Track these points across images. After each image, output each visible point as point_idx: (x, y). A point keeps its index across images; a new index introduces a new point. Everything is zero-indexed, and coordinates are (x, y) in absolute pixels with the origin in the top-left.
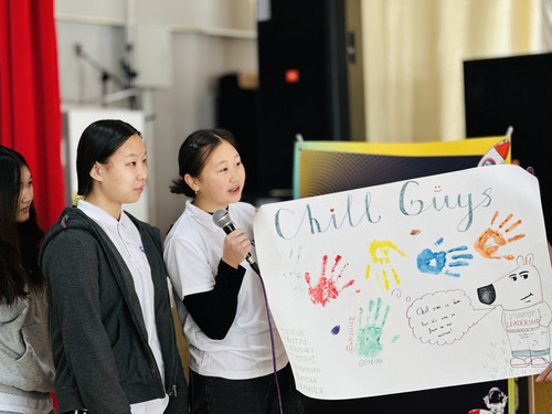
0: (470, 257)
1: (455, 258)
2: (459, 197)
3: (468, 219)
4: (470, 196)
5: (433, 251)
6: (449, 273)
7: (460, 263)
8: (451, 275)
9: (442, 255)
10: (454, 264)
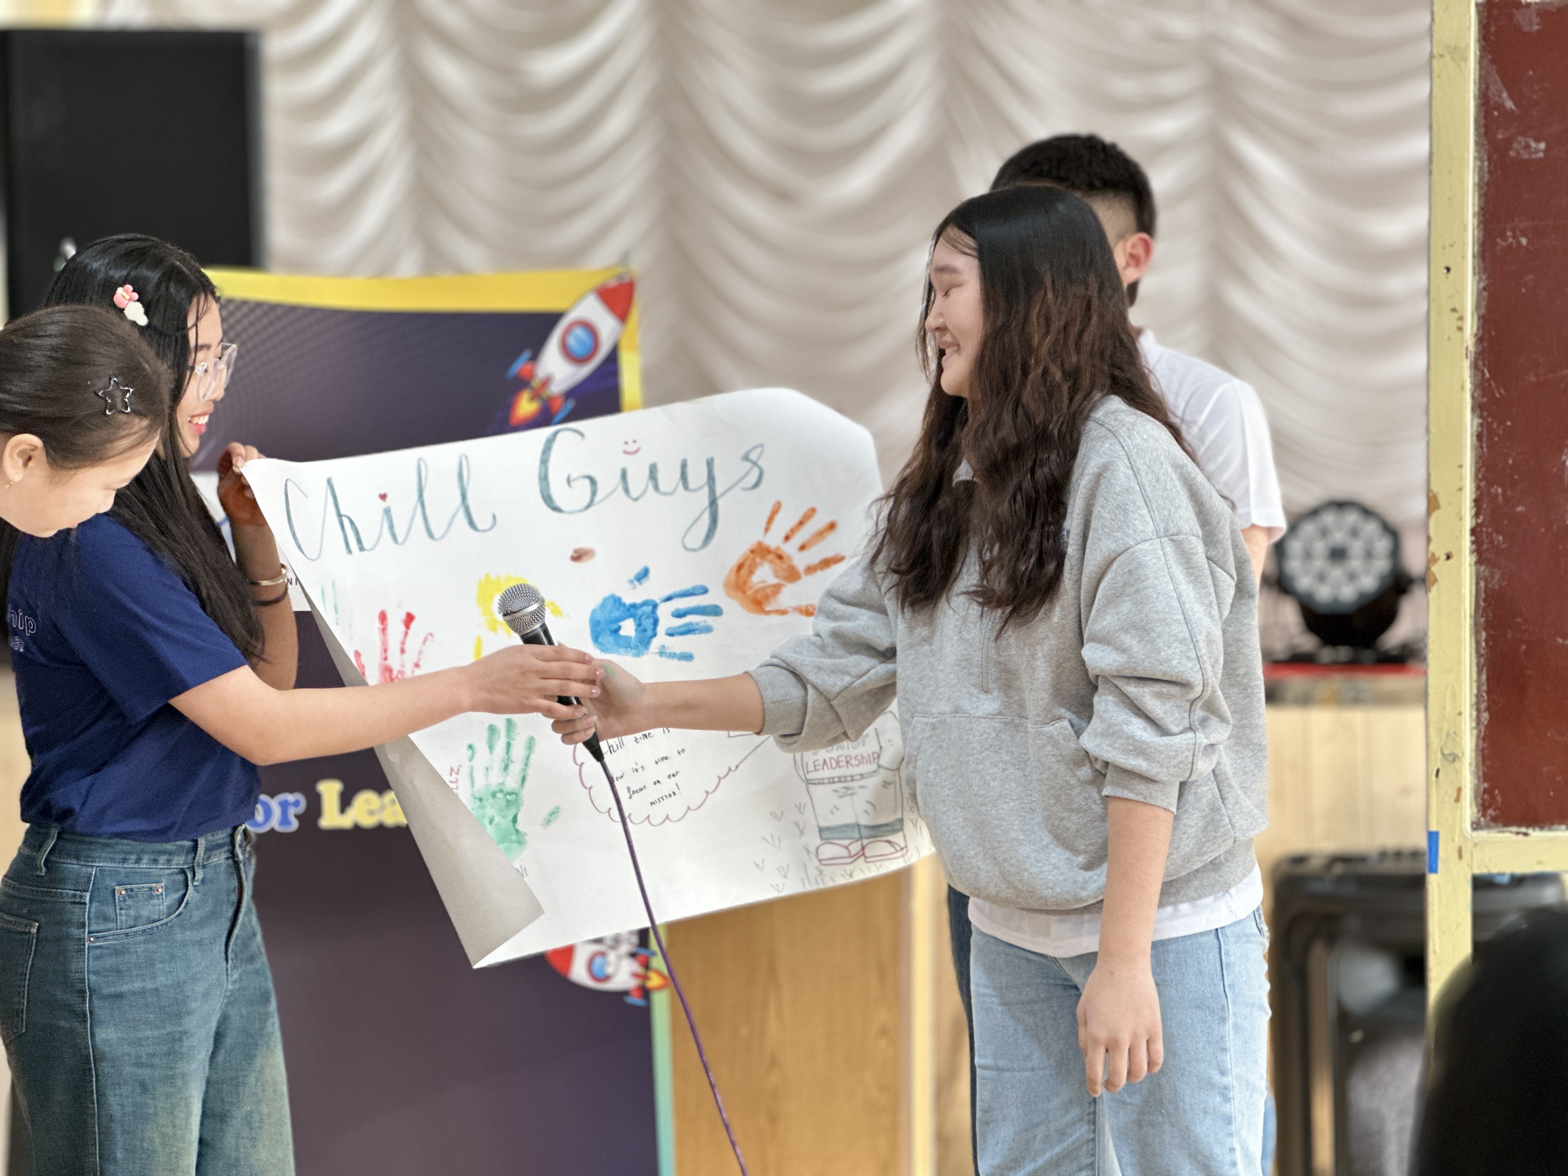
0: (715, 611)
1: (679, 614)
2: (684, 465)
3: (706, 519)
4: (710, 463)
5: (628, 600)
6: (668, 651)
7: (691, 627)
8: (673, 656)
9: (649, 608)
10: (678, 630)
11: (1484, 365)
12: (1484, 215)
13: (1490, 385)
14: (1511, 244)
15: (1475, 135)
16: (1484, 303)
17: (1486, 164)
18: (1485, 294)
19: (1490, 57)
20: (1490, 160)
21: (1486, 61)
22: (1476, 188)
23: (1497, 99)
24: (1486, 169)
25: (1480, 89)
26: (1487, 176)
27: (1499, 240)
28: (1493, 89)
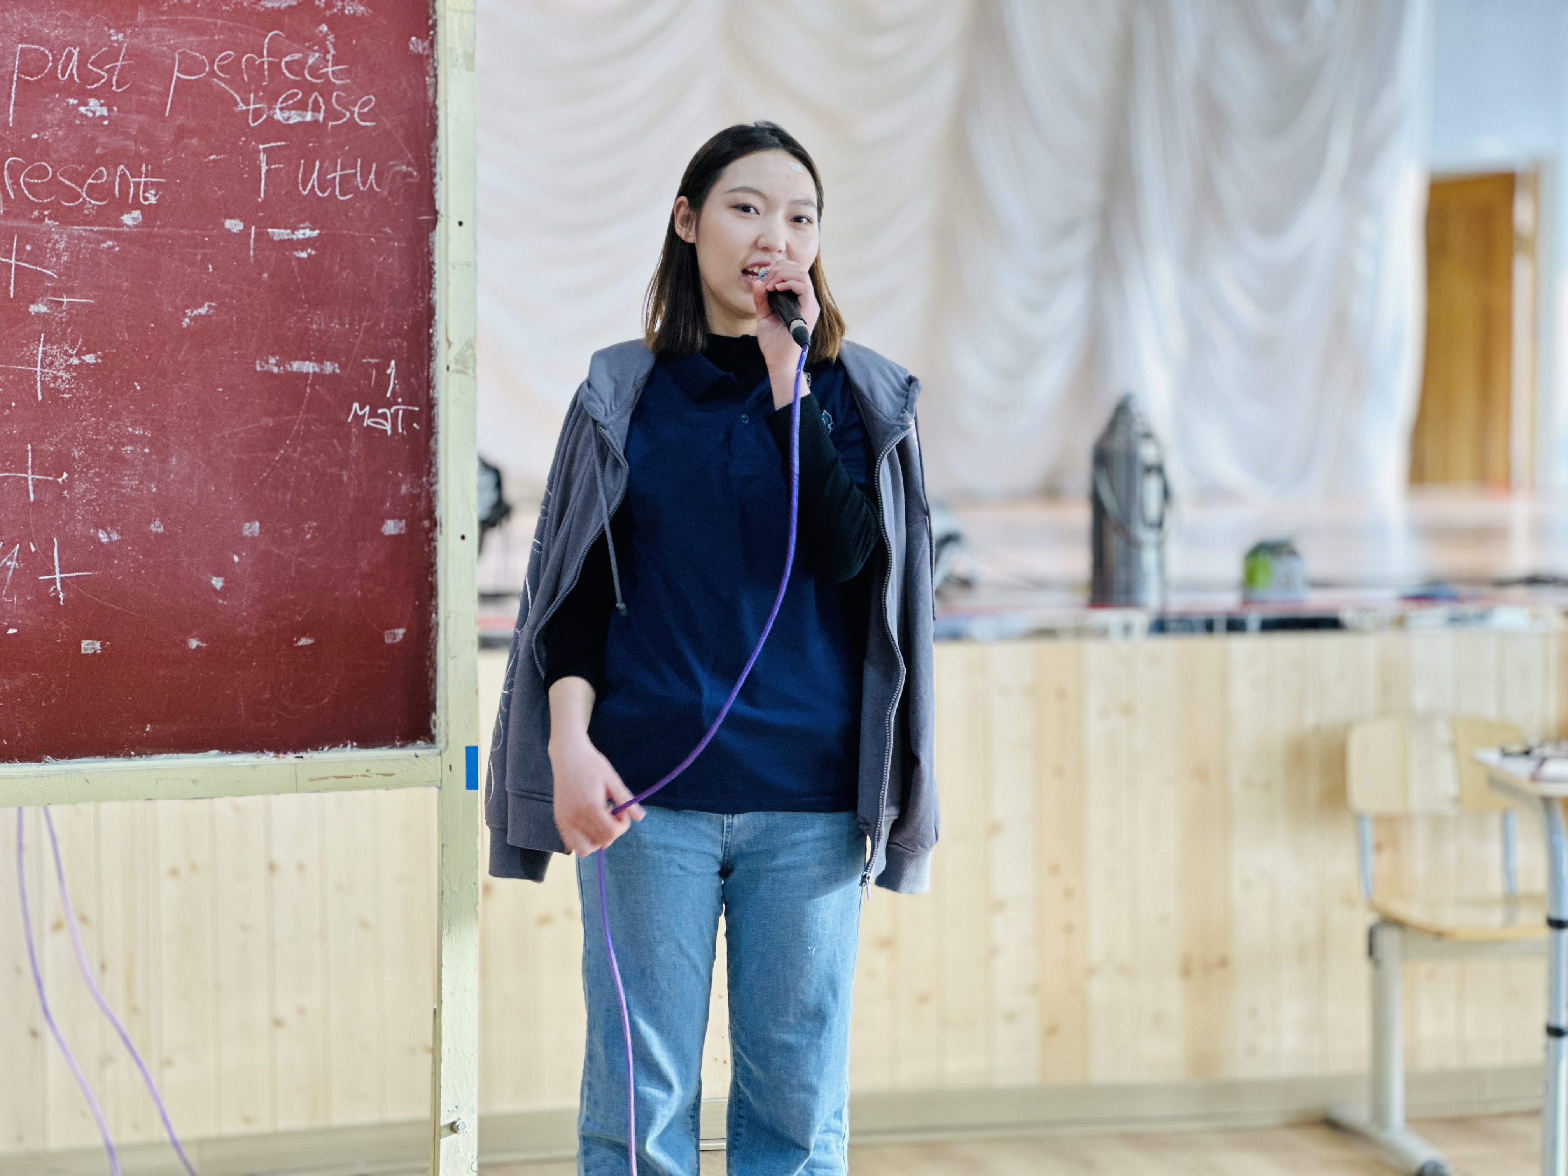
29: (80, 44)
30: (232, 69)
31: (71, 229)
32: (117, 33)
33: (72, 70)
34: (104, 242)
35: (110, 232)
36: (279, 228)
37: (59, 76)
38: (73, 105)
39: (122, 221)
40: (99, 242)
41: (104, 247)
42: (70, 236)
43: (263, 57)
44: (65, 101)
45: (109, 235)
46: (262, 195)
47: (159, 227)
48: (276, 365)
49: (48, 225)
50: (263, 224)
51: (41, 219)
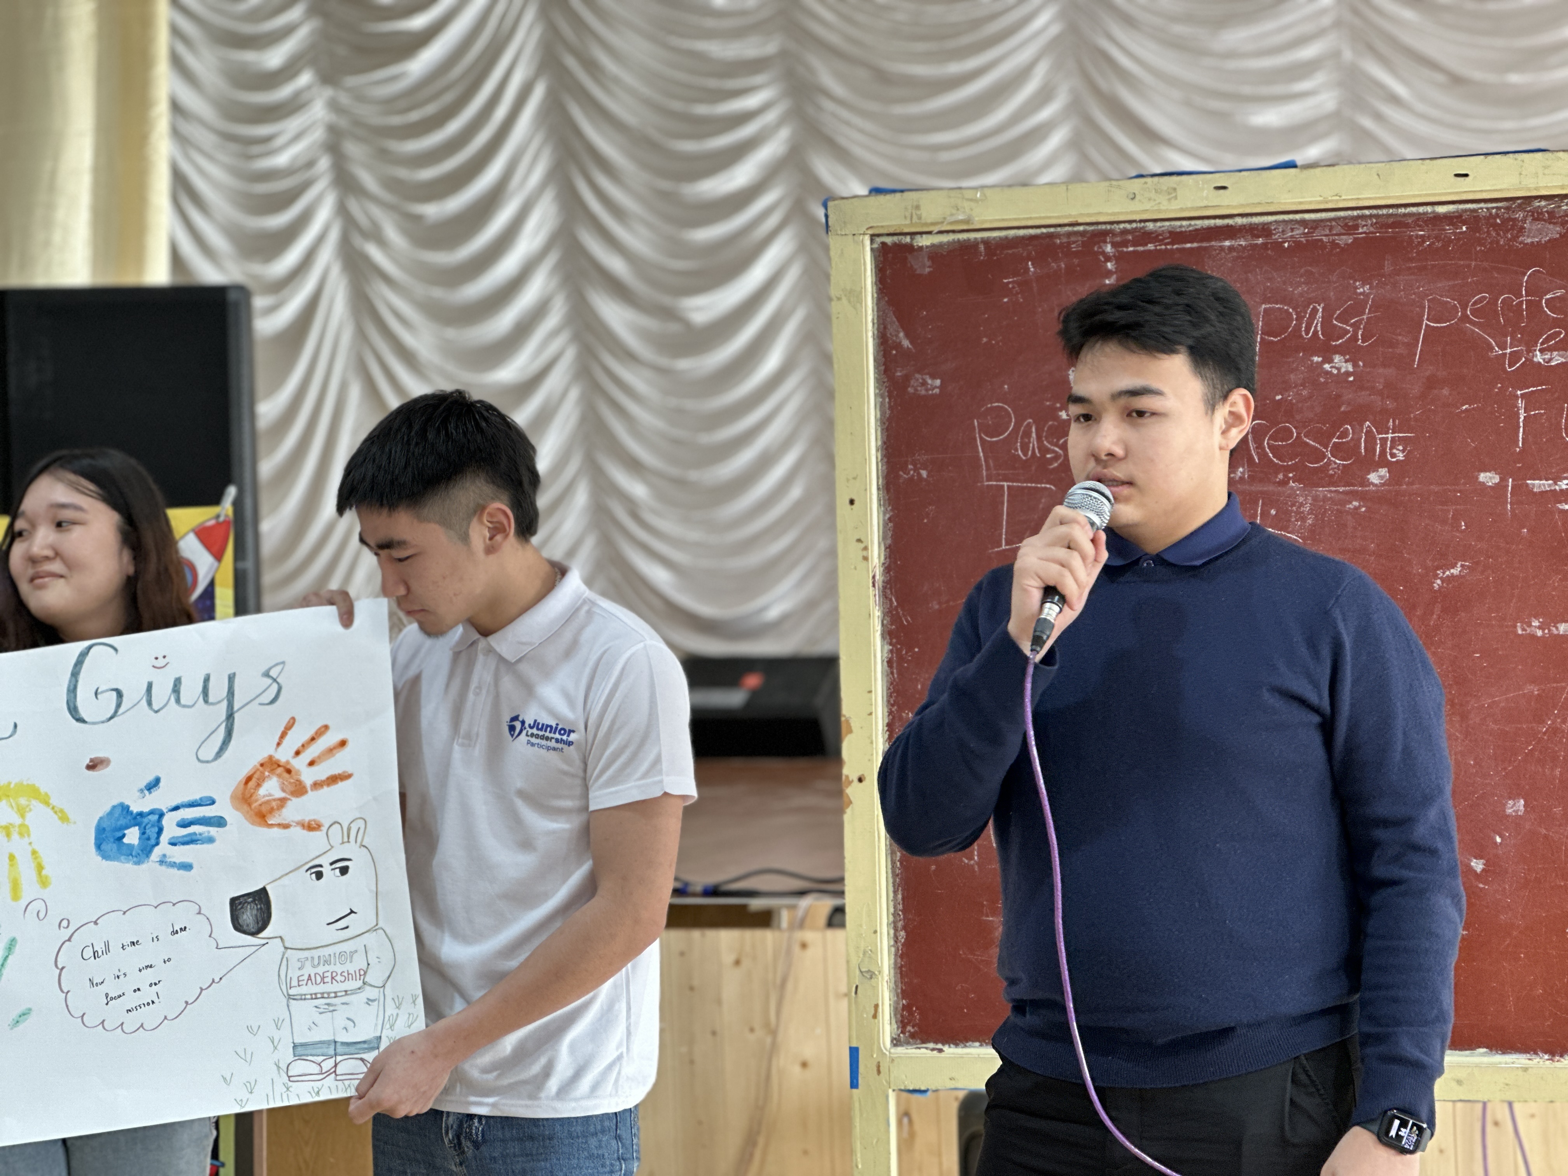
0: (220, 822)
1: (184, 824)
2: (207, 680)
3: (222, 731)
4: (231, 679)
5: (135, 809)
6: (169, 860)
7: (194, 838)
8: (173, 865)
9: (155, 818)
10: (181, 840)
11: (892, 593)
12: (886, 449)
13: (898, 613)
14: (913, 476)
15: (875, 373)
16: (890, 534)
17: (887, 400)
18: (891, 525)
19: (886, 299)
20: (890, 397)
21: (883, 303)
22: (879, 423)
23: (894, 338)
24: (887, 405)
25: (878, 329)
26: (888, 412)
27: (901, 473)
28: (891, 330)
29: (1324, 300)
30: (1486, 313)
31: (1317, 491)
32: (1363, 286)
33: (1316, 326)
34: (1351, 503)
35: (1357, 491)
36: (1541, 480)
37: (1303, 333)
38: (1317, 363)
39: (1368, 479)
40: (1344, 503)
41: (1349, 508)
42: (1315, 499)
43: (1522, 296)
44: (1310, 360)
45: (1354, 495)
46: (1521, 445)
47: (1408, 484)
48: (1539, 628)
49: (1293, 487)
50: (1521, 476)
51: (1284, 483)
